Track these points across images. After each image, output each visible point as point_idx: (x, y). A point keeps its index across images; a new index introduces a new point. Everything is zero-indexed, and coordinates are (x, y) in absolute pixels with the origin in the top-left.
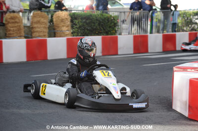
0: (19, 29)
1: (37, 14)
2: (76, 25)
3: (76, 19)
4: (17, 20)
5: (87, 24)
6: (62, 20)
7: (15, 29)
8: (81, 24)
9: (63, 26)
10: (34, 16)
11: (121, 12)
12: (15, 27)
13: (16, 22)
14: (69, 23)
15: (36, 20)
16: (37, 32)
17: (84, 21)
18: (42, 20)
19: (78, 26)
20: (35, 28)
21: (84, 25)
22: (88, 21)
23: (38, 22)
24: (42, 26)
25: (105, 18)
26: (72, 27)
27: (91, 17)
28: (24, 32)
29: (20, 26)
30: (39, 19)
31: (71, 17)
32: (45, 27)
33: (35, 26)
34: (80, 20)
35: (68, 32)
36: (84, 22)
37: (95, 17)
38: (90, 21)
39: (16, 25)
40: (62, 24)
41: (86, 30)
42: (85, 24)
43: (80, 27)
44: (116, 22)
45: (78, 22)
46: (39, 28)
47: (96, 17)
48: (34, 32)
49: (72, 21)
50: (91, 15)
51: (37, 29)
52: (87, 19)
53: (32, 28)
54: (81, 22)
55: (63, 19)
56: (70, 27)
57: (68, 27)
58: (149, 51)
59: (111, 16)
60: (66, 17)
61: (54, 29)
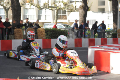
0: (21, 36)
3: (48, 31)
4: (20, 32)
5: (53, 34)
6: (41, 32)
7: (19, 36)
8: (50, 34)
9: (42, 35)
11: (70, 29)
12: (19, 35)
13: (19, 33)
14: (44, 33)
19: (49, 35)
22: (53, 33)
25: (62, 31)
26: (46, 36)
28: (23, 37)
29: (21, 34)
31: (46, 31)
34: (50, 32)
35: (44, 37)
38: (55, 32)
39: (20, 34)
40: (41, 34)
41: (53, 37)
43: (50, 35)
44: (67, 33)
45: (49, 33)
47: (57, 31)
49: (46, 32)
50: (55, 30)
52: (53, 32)
55: (42, 32)
56: (45, 35)
57: (44, 35)
58: (82, 46)
59: (64, 30)
60: (43, 30)
61: (37, 36)
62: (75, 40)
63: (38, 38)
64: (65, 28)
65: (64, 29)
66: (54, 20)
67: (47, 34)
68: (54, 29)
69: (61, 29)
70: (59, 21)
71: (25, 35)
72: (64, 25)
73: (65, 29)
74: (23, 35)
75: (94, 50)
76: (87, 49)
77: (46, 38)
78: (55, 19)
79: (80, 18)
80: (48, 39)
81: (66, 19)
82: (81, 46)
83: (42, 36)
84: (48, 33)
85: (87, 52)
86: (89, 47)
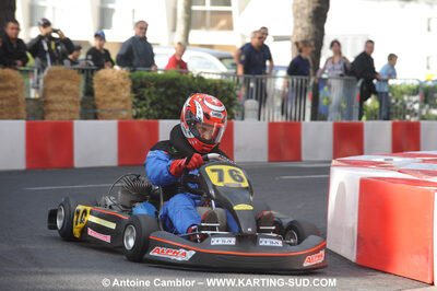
0: (15, 104)
1: (55, 72)
2: (144, 99)
3: (143, 85)
4: (11, 83)
5: (168, 97)
6: (113, 88)
7: (5, 102)
8: (154, 97)
9: (115, 100)
10: (50, 77)
12: (6, 98)
13: (8, 88)
14: (126, 93)
15: (52, 84)
16: (56, 110)
17: (162, 90)
18: (68, 85)
19: (149, 101)
20: (51, 102)
21: (161, 101)
22: (170, 92)
23: (59, 90)
24: (66, 98)
25: (209, 87)
26: (135, 105)
27: (178, 84)
28: (27, 110)
29: (16, 97)
30: (60, 83)
31: (134, 82)
32: (73, 102)
33: (52, 97)
34: (153, 88)
35: (125, 113)
36: (162, 93)
37: (185, 83)
38: (176, 91)
40: (113, 95)
41: (166, 112)
42: (163, 98)
43: (152, 104)
44: (232, 95)
45: (149, 93)
46: (60, 102)
47: (189, 84)
48: (49, 111)
49: (134, 90)
50: (177, 79)
51: (57, 106)
52: (168, 88)
53: (46, 102)
54: (155, 93)
55: (114, 85)
56: (130, 103)
57: (124, 101)
58: (304, 158)
59: (222, 83)
60: (121, 80)
61: (95, 107)
62: (273, 126)
63: (96, 117)
64: (225, 70)
65: (219, 77)
66: (174, 30)
67: (141, 98)
68: (174, 72)
69: (207, 77)
70: (196, 36)
71: (35, 100)
72: (221, 59)
73: (223, 74)
74: (28, 99)
75: (359, 177)
76: (327, 171)
77: (135, 117)
78: (181, 27)
79: (296, 27)
80: (142, 120)
81: (229, 27)
82: (298, 158)
83: (117, 105)
84: (147, 91)
85: (326, 184)
86: (334, 162)
